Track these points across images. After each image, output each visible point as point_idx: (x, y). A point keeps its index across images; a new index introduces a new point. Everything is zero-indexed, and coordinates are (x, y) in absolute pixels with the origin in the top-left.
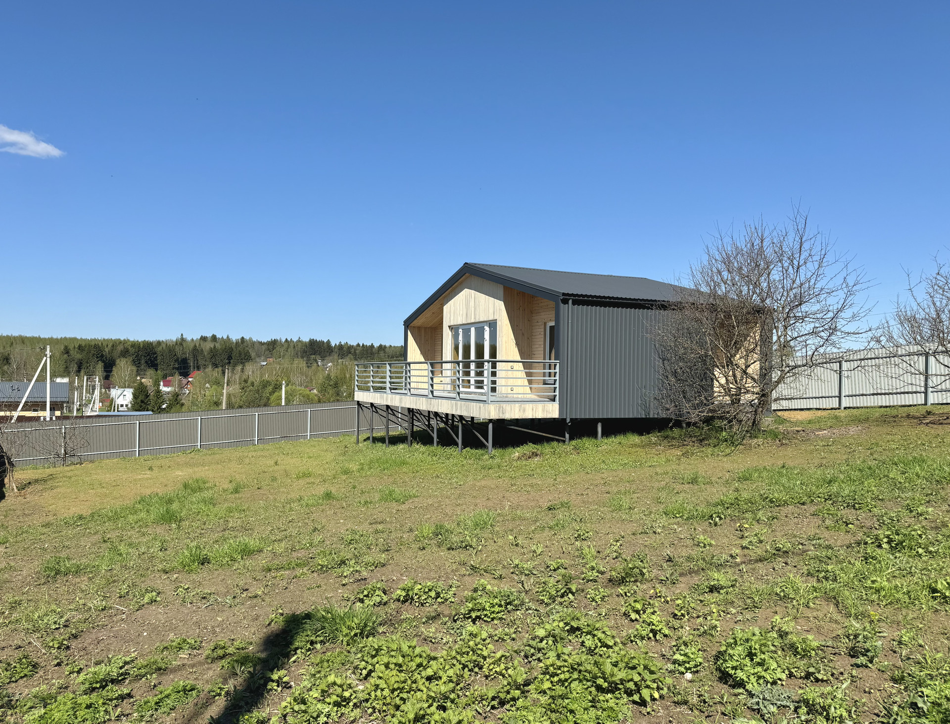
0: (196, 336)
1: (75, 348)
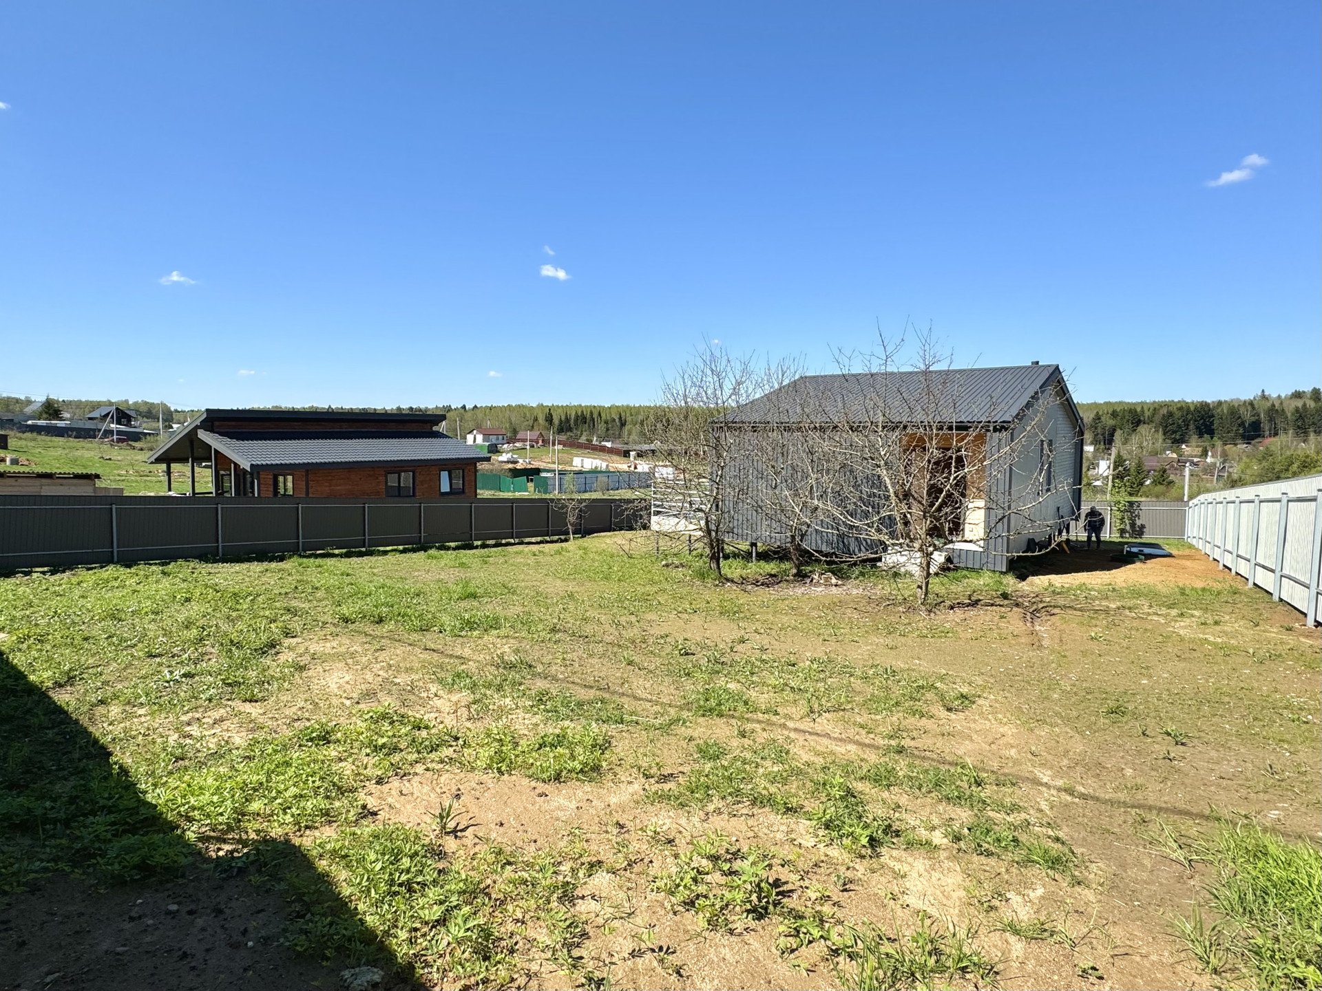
1: (1108, 413)
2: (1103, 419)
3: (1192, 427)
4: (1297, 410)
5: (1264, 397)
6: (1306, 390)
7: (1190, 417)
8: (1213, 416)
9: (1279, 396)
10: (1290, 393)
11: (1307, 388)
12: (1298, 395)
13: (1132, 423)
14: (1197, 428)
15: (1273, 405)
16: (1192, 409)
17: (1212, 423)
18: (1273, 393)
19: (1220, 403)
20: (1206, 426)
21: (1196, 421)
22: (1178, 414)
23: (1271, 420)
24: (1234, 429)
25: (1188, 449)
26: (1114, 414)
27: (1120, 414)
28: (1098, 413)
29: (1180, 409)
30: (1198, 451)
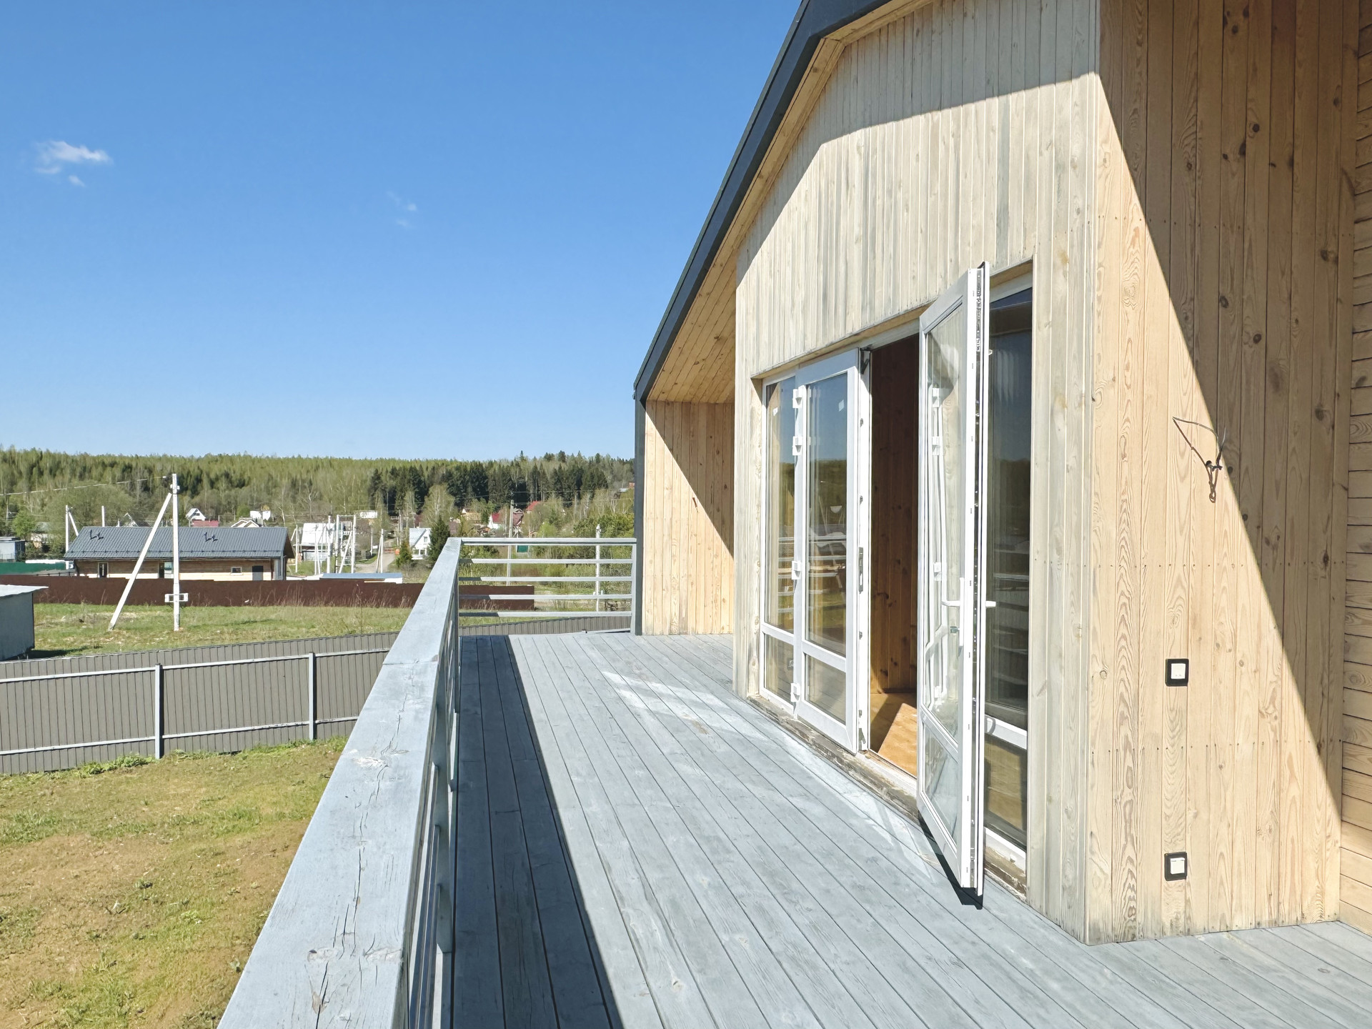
0: (540, 455)
1: (387, 471)
3: (470, 489)
5: (524, 459)
6: (554, 453)
7: (467, 477)
8: (486, 477)
9: (535, 458)
10: (543, 456)
12: (549, 458)
14: (474, 490)
15: (536, 467)
17: (486, 485)
19: (491, 464)
21: (473, 482)
23: (536, 483)
24: (506, 492)
27: (400, 473)
28: (377, 471)
29: (458, 469)
30: (478, 516)
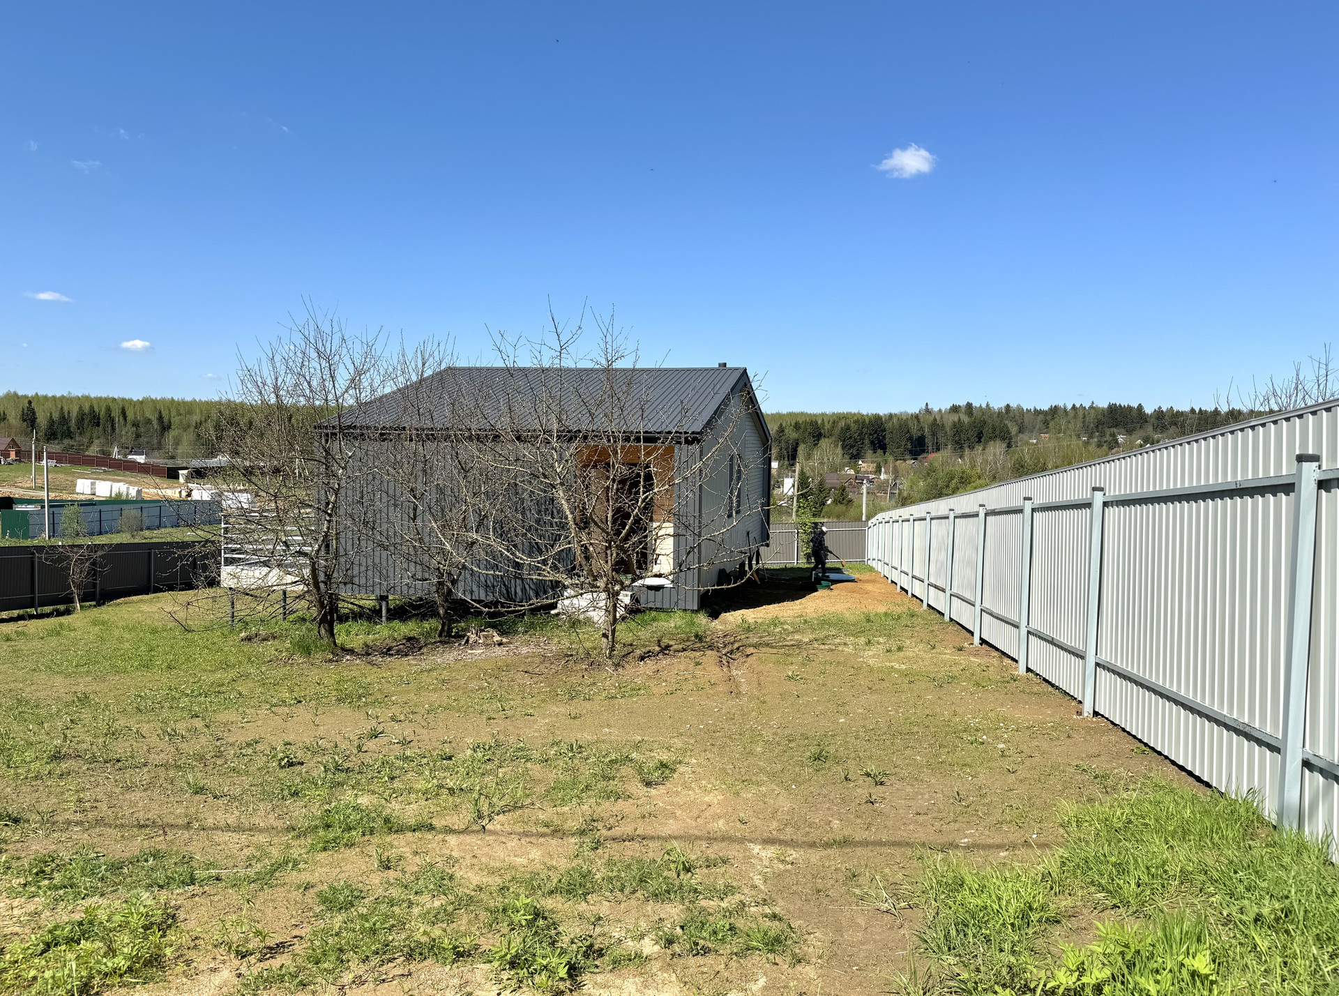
2: (786, 431)
3: (867, 441)
4: (954, 425)
5: (928, 411)
6: (961, 405)
7: (865, 430)
8: (885, 430)
9: (940, 410)
10: (949, 407)
11: (962, 403)
12: (955, 409)
13: (814, 437)
14: (872, 443)
15: (935, 420)
16: (867, 422)
17: (884, 437)
18: (935, 407)
19: (891, 416)
20: (880, 441)
21: (871, 434)
22: (854, 427)
23: (934, 434)
24: (903, 443)
25: (863, 465)
26: (797, 426)
27: (802, 427)
28: (781, 425)
29: (856, 422)
30: (872, 467)
